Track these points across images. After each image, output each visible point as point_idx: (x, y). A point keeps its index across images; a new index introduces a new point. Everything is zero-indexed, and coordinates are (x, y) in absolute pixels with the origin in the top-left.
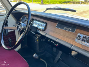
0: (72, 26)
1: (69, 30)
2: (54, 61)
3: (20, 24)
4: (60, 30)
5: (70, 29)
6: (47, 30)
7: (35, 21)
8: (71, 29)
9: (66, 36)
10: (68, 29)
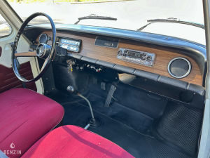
1: (111, 46)
2: (104, 103)
3: (41, 45)
6: (83, 51)
7: (63, 41)
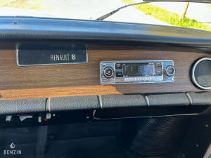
0: (73, 46)
1: (71, 61)
4: (37, 70)
5: (70, 57)
8: (73, 57)
9: (69, 80)
10: (66, 57)
